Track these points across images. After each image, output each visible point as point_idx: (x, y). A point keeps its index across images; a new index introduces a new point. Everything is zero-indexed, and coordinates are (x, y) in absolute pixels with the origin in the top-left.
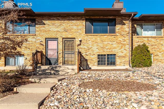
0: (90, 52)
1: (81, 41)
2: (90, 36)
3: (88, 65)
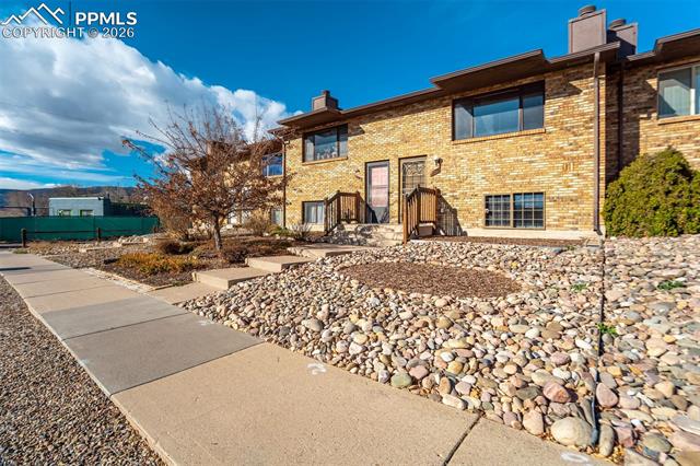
0: (465, 188)
1: (439, 161)
2: (463, 146)
3: (458, 224)
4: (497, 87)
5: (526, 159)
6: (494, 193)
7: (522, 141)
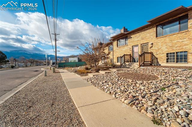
0: (160, 51)
1: (152, 44)
2: (160, 39)
3: (158, 62)
4: (171, 19)
5: (180, 41)
6: (170, 52)
7: (179, 35)
